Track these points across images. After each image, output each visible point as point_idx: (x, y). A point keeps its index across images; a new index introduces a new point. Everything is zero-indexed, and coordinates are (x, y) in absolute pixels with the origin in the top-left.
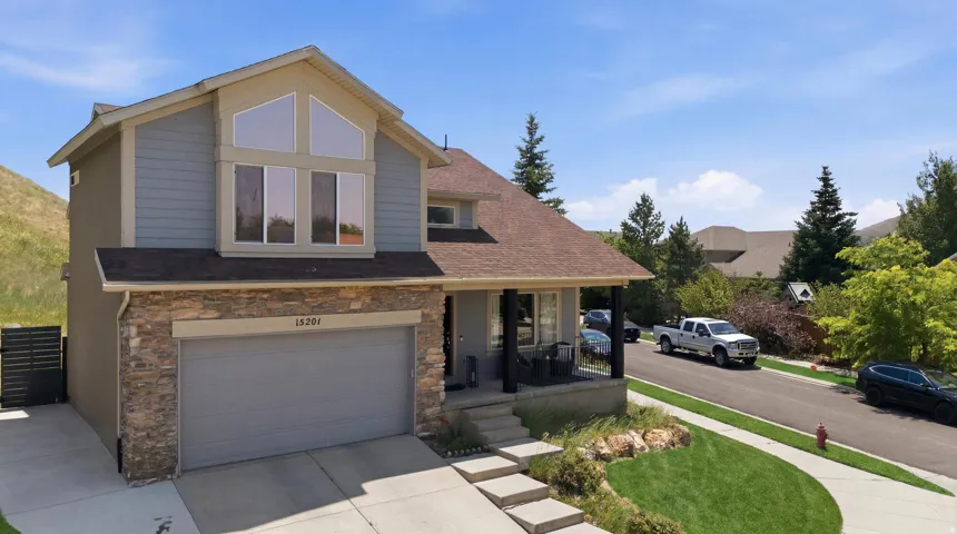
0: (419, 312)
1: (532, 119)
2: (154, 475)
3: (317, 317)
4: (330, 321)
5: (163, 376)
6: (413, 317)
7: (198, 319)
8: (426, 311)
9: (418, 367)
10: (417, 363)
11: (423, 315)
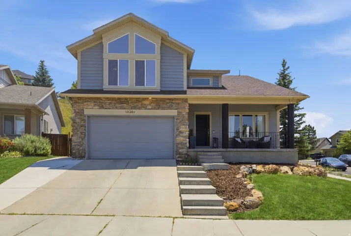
0: (176, 111)
1: (284, 61)
2: (79, 157)
3: (133, 110)
4: (138, 112)
5: (82, 126)
6: (174, 113)
7: (92, 109)
8: (180, 111)
9: (176, 132)
10: (175, 131)
11: (178, 112)
